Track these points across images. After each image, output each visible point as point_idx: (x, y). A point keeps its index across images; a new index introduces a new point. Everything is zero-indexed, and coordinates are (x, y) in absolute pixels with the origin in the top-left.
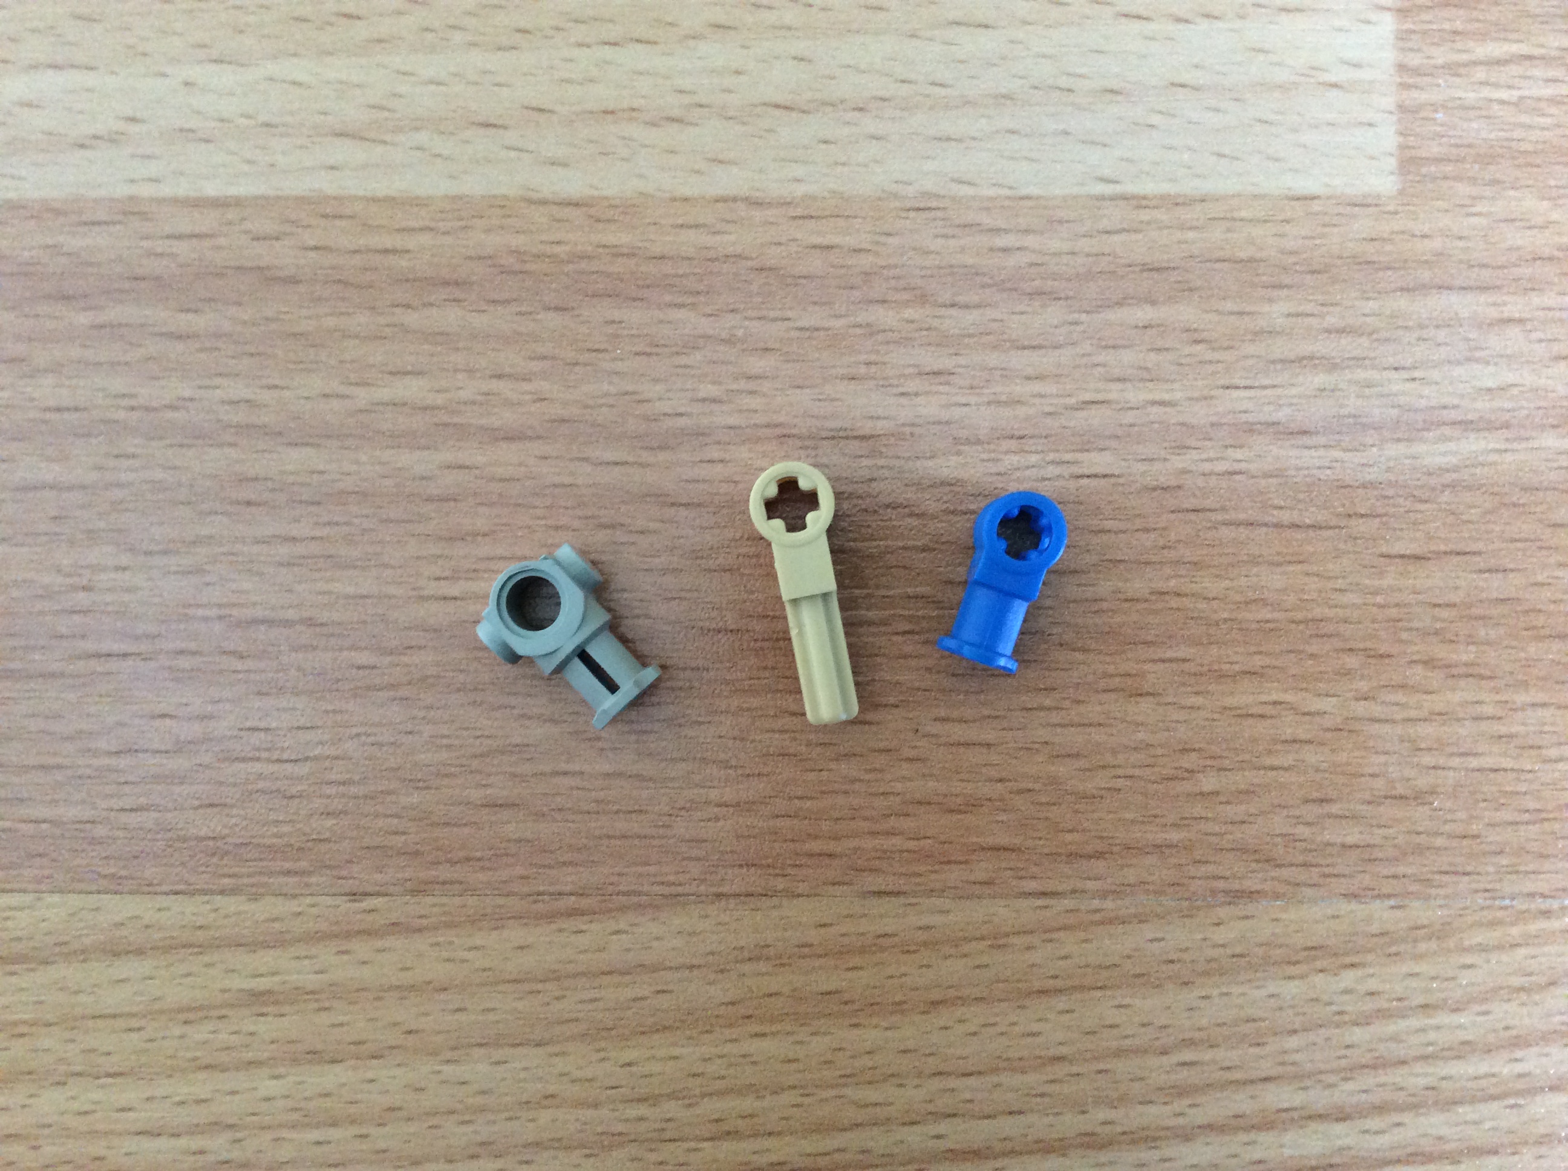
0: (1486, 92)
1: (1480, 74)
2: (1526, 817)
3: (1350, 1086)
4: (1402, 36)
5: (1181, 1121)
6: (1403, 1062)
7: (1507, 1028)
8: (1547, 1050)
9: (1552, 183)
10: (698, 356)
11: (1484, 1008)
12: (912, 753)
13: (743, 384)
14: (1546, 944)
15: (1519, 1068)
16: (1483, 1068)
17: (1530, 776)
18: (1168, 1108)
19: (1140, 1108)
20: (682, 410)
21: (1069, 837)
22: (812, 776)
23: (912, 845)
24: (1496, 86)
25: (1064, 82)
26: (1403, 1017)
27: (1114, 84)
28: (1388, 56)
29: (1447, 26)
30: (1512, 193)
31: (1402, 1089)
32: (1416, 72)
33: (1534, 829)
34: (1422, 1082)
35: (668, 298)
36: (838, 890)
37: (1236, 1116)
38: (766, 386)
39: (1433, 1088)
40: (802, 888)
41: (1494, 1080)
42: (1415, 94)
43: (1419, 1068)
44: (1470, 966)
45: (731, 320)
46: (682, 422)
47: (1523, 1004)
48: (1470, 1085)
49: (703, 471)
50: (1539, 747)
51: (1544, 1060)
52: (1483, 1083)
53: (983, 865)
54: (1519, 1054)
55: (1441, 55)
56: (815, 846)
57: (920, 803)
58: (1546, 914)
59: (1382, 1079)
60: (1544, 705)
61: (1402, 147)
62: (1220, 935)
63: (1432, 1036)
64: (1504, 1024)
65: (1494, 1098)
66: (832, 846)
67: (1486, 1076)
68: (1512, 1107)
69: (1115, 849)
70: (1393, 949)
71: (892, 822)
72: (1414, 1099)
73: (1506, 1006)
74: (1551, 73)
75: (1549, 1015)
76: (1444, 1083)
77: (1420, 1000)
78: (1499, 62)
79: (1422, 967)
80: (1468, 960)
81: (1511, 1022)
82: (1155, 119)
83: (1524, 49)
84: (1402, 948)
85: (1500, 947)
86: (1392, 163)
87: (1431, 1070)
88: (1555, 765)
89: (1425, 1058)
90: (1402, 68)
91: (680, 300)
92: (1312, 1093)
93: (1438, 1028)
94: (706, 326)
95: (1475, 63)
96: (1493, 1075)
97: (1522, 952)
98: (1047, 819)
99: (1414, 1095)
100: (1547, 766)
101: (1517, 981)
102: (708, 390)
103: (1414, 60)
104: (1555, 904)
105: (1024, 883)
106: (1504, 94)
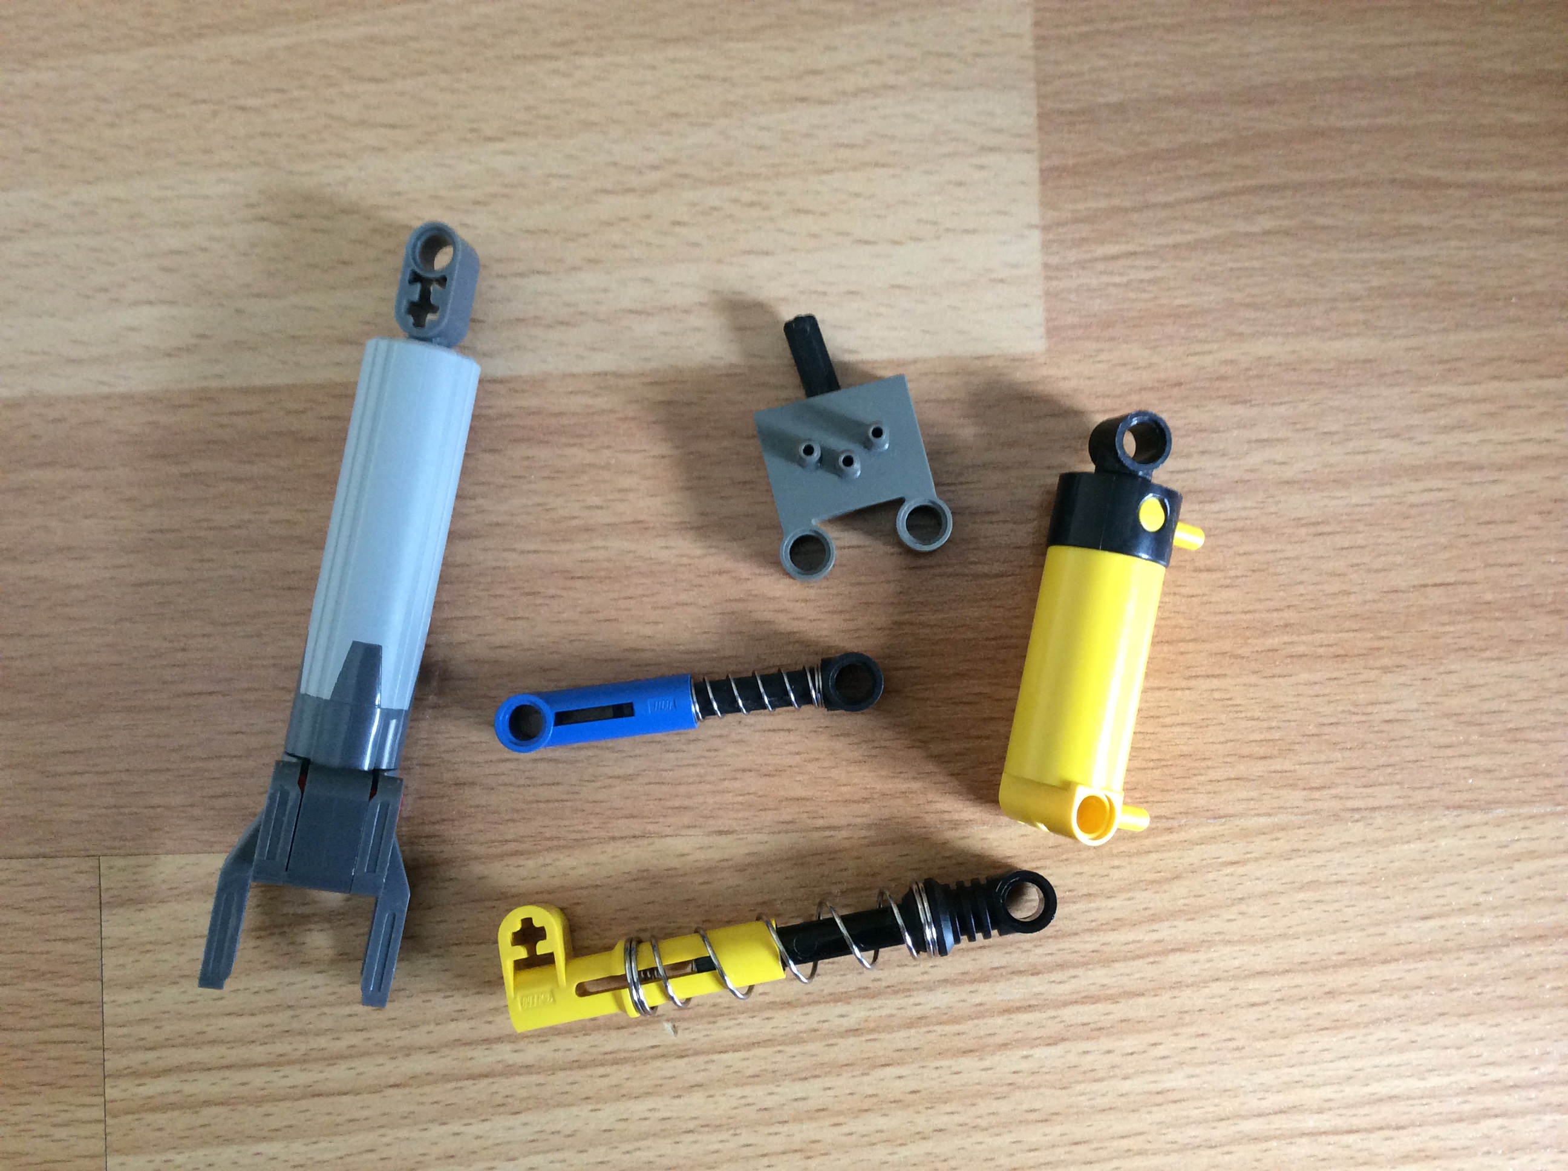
0: (1105, 279)
1: (1100, 266)
2: (1151, 764)
3: (1040, 951)
4: (1046, 245)
5: (926, 977)
6: (1076, 934)
7: (1146, 909)
8: (1175, 923)
9: (1153, 337)
10: (585, 478)
11: (1130, 895)
12: (738, 737)
13: (617, 496)
14: (1169, 851)
15: (1156, 936)
16: (1131, 936)
17: (1152, 737)
18: (917, 968)
19: (898, 970)
20: (576, 514)
21: (844, 789)
22: (672, 755)
23: (740, 799)
24: (1111, 273)
25: (821, 288)
26: (1074, 903)
27: (853, 288)
28: (1035, 259)
29: (1077, 235)
30: (1124, 346)
31: (1076, 952)
32: (1057, 268)
33: (1157, 772)
34: (1090, 947)
35: (564, 440)
36: (691, 832)
37: (963, 974)
38: (631, 496)
39: (1097, 951)
40: (669, 831)
41: (1139, 945)
42: (1054, 283)
43: (1087, 937)
44: (1118, 867)
45: (606, 453)
46: (574, 523)
47: (1157, 892)
48: (1123, 948)
49: (592, 555)
50: (1158, 717)
51: (1174, 931)
52: (1132, 947)
53: (788, 810)
54: (1155, 926)
55: (1072, 255)
56: (677, 803)
57: (744, 770)
58: (1170, 830)
59: (1061, 946)
60: (1159, 689)
61: (1048, 320)
63: (1094, 915)
64: (1144, 906)
65: (1139, 957)
66: (687, 803)
67: (1134, 942)
68: (1152, 963)
69: (875, 796)
70: (1064, 857)
71: (726, 784)
72: (1084, 959)
73: (1145, 894)
74: (1150, 263)
75: (1175, 899)
76: (1105, 948)
77: (1085, 891)
78: (1115, 258)
79: (1085, 868)
80: (1116, 863)
81: (1151, 905)
82: (882, 310)
83: (1130, 247)
84: (1070, 855)
85: (1138, 854)
86: (1042, 330)
87: (1095, 938)
88: (1169, 729)
89: (1090, 930)
90: (1046, 266)
91: (572, 441)
92: (1015, 956)
93: (1098, 909)
94: (590, 458)
95: (1096, 260)
96: (1139, 941)
97: (1154, 856)
98: (829, 778)
99: (1084, 956)
100: (1165, 730)
101: (1150, 876)
102: (596, 500)
103: (1055, 260)
104: (1175, 823)
105: (815, 821)
106: (1117, 279)
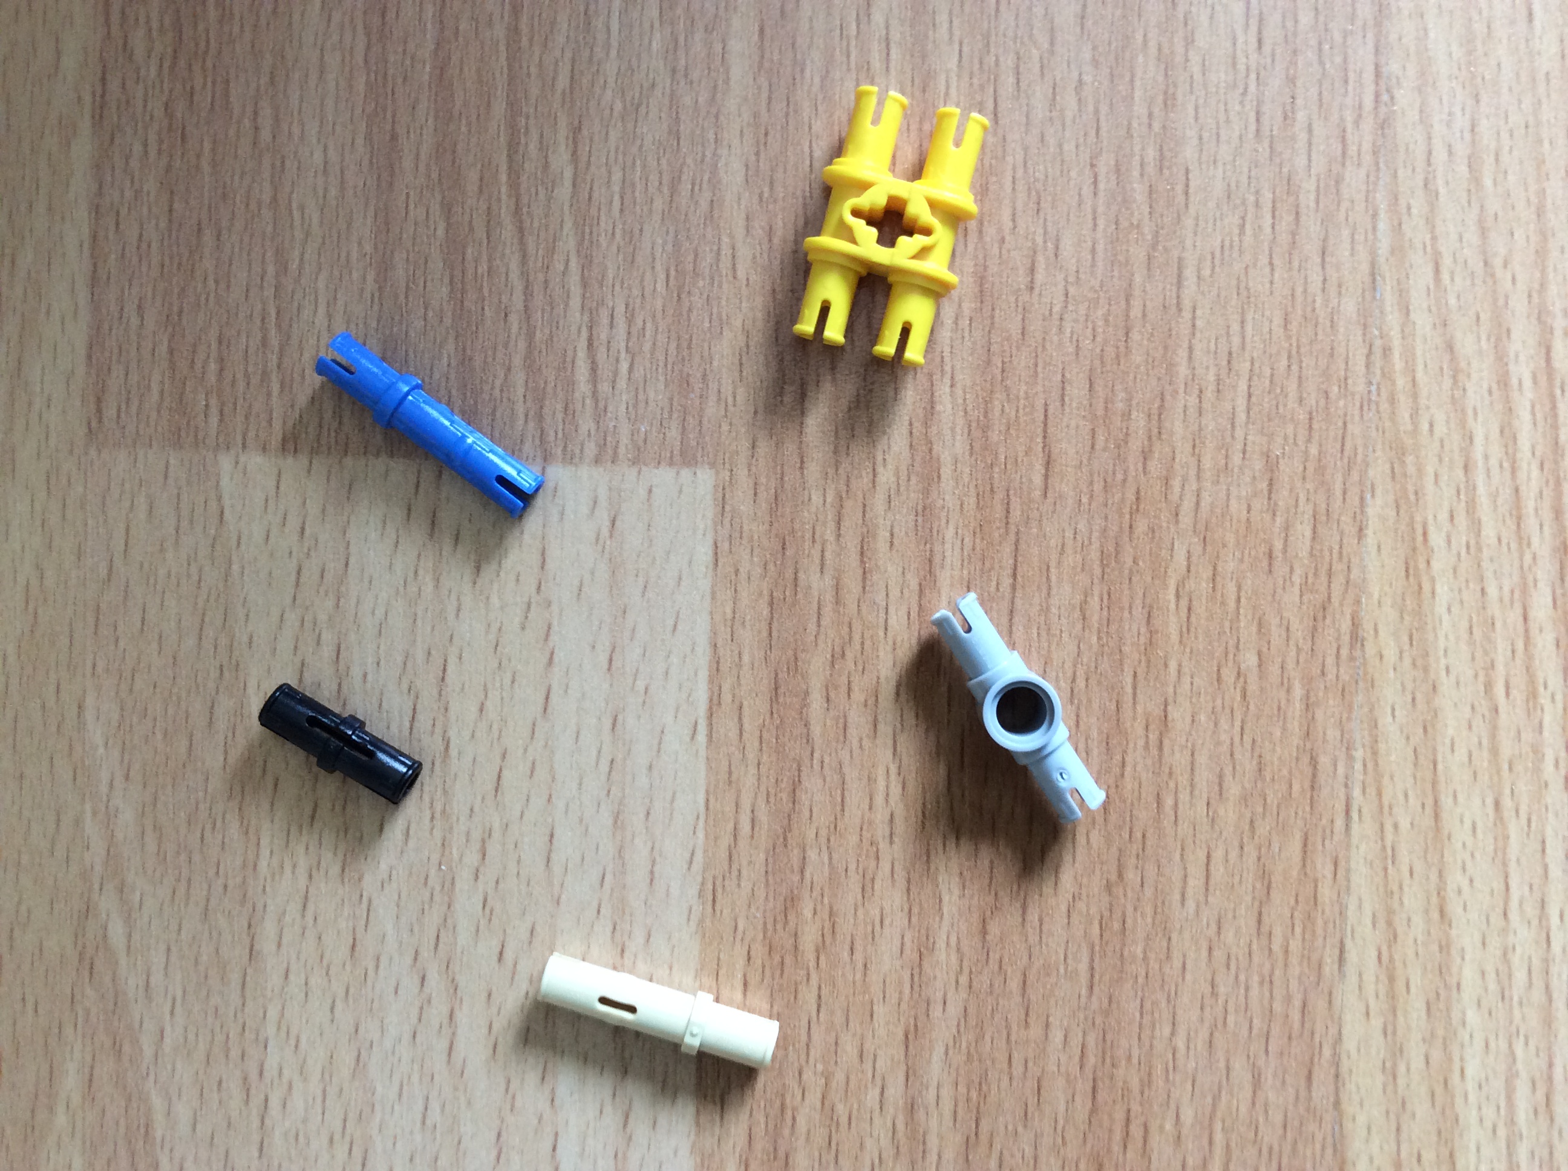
0: (622, 384)
1: (604, 387)
2: (1295, 367)
3: (1535, 541)
4: (569, 459)
5: (1559, 697)
6: (1517, 490)
7: (1490, 392)
8: (1512, 355)
9: (707, 325)
10: (840, 1108)
11: (1470, 412)
12: (1214, 927)
13: (868, 1066)
14: (1414, 354)
15: (1528, 383)
16: (1525, 415)
17: (1257, 365)
18: (1546, 708)
19: (1546, 734)
20: (889, 1124)
21: (1296, 787)
22: (1231, 1019)
23: (1298, 930)
24: (616, 373)
25: (604, 767)
26: (1474, 488)
27: (607, 723)
28: (585, 472)
29: (560, 416)
30: (715, 364)
31: (1541, 493)
32: (602, 446)
33: (1306, 361)
34: (1535, 472)
35: (786, 1132)
36: (1337, 1002)
37: (1558, 645)
38: (869, 1046)
39: (1542, 465)
40: (1333, 1031)
41: (1538, 407)
42: (622, 450)
43: (1522, 475)
44: (1431, 425)
45: (808, 1075)
46: (901, 1126)
47: (1469, 376)
48: (1540, 430)
49: (947, 1106)
50: (1230, 353)
51: (1522, 358)
52: (1539, 416)
53: (1319, 866)
54: (1514, 381)
55: (586, 424)
56: (1296, 1016)
57: (1259, 922)
58: (1387, 351)
59: (1531, 511)
60: (1191, 349)
61: (671, 464)
62: (1391, 654)
63: (1493, 462)
64: (1486, 395)
65: (1554, 407)
66: (1297, 1003)
67: (1533, 414)
68: (1563, 391)
69: (1308, 746)
70: (1412, 497)
71: (1276, 947)
72: (1551, 483)
73: (1470, 393)
74: (605, 321)
75: (1480, 352)
76: (1538, 454)
77: (1460, 473)
78: (594, 369)
79: (1430, 470)
80: (1425, 427)
81: (1485, 386)
82: (640, 685)
83: (583, 344)
84: (1411, 489)
85: (1415, 396)
86: (685, 473)
87: (1525, 466)
88: (1248, 340)
89: (1514, 471)
90: (597, 461)
91: (789, 1122)
92: (1539, 576)
93: (1486, 457)
94: (814, 1097)
95: (595, 393)
96: (1533, 407)
97: (1420, 375)
98: (1278, 807)
99: (1547, 482)
100: (1248, 347)
101: (1447, 383)
102: (873, 1094)
103: (591, 449)
104: (1378, 343)
105: (1336, 830)
106: (624, 366)
